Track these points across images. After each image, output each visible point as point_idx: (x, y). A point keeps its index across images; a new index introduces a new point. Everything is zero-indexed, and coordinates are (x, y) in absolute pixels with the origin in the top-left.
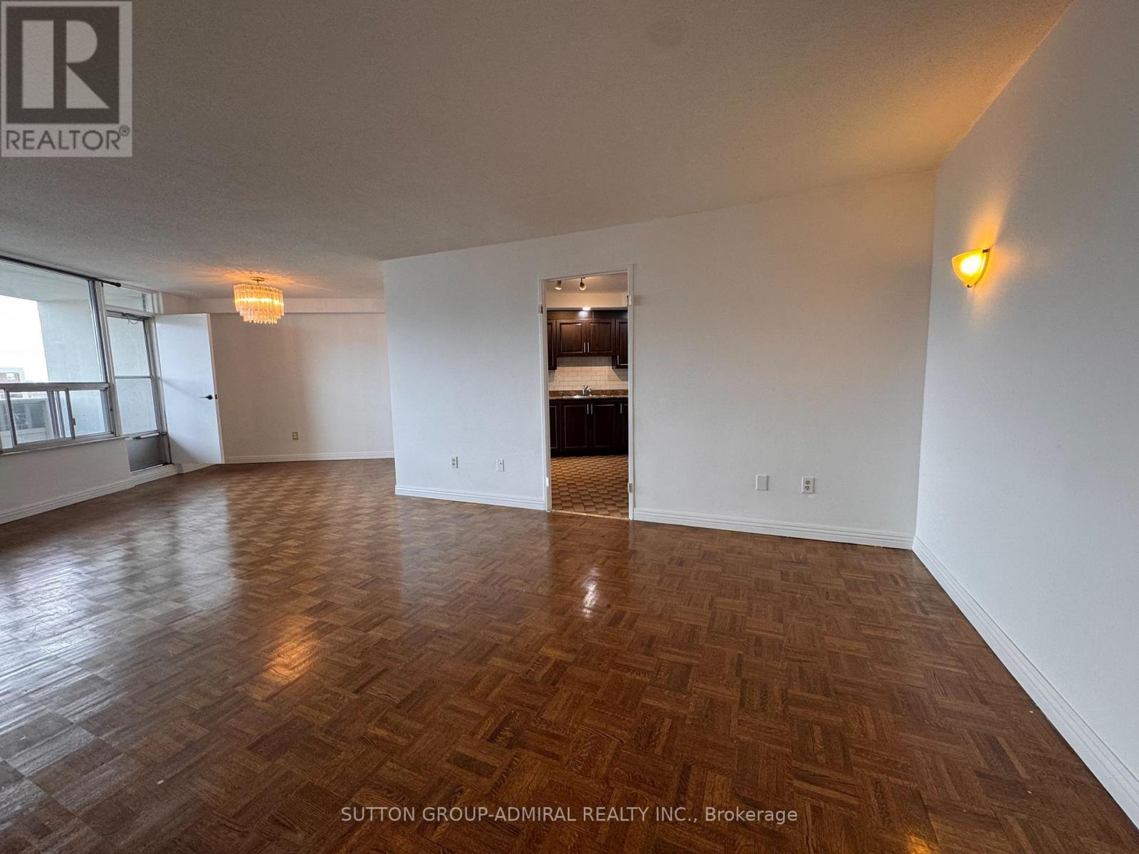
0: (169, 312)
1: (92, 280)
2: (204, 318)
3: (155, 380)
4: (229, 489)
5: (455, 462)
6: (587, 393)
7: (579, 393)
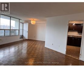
0: (25, 23)
1: (19, 19)
2: (28, 23)
3: (23, 29)
4: (28, 42)
5: (53, 44)
6: (73, 36)
7: (72, 36)
